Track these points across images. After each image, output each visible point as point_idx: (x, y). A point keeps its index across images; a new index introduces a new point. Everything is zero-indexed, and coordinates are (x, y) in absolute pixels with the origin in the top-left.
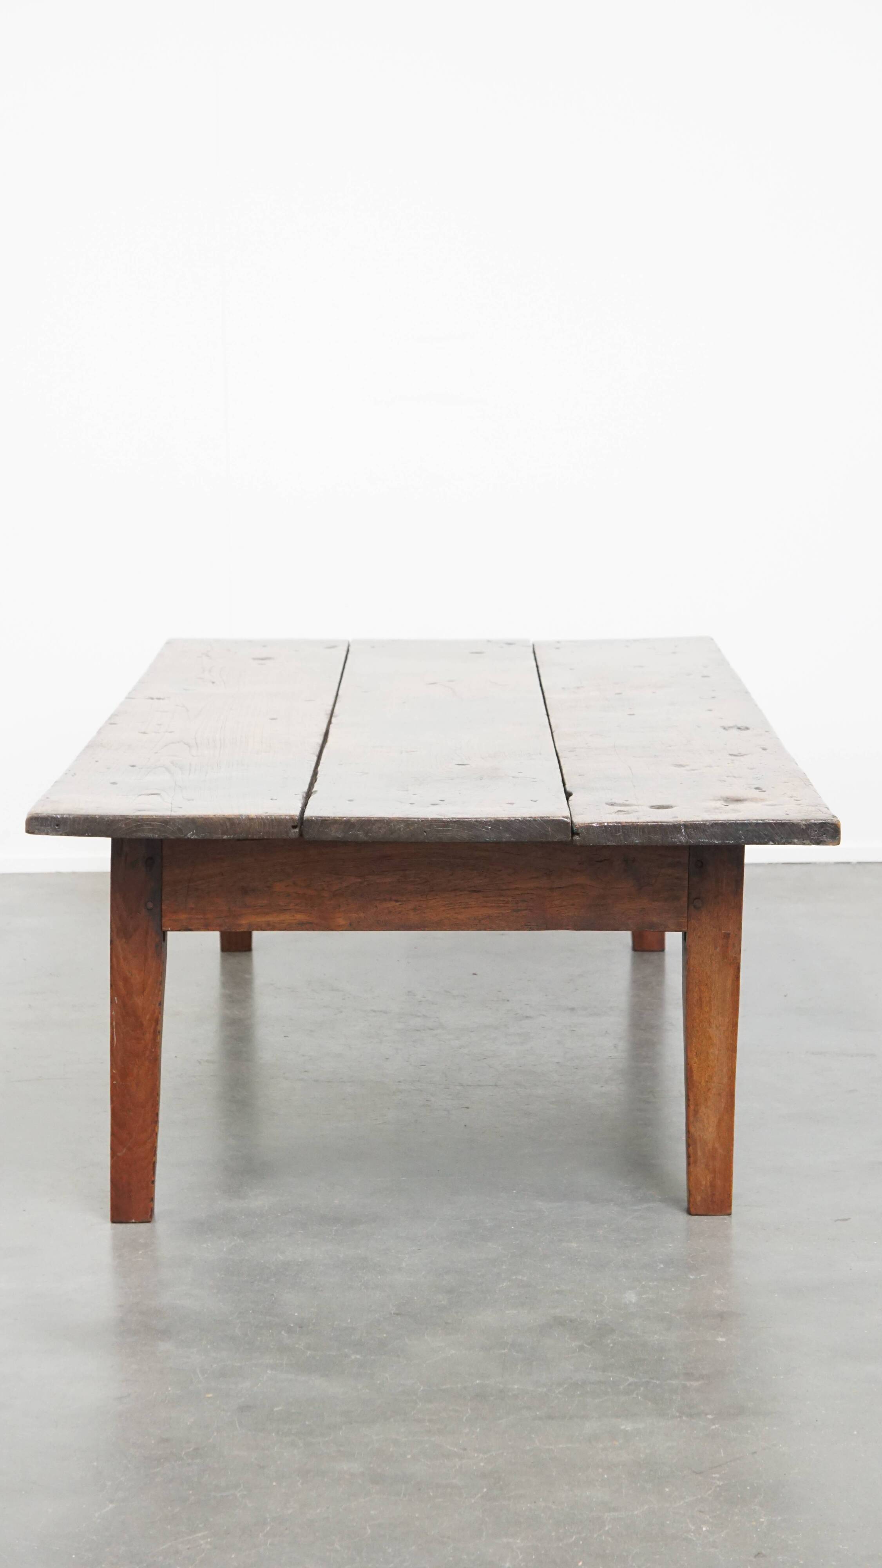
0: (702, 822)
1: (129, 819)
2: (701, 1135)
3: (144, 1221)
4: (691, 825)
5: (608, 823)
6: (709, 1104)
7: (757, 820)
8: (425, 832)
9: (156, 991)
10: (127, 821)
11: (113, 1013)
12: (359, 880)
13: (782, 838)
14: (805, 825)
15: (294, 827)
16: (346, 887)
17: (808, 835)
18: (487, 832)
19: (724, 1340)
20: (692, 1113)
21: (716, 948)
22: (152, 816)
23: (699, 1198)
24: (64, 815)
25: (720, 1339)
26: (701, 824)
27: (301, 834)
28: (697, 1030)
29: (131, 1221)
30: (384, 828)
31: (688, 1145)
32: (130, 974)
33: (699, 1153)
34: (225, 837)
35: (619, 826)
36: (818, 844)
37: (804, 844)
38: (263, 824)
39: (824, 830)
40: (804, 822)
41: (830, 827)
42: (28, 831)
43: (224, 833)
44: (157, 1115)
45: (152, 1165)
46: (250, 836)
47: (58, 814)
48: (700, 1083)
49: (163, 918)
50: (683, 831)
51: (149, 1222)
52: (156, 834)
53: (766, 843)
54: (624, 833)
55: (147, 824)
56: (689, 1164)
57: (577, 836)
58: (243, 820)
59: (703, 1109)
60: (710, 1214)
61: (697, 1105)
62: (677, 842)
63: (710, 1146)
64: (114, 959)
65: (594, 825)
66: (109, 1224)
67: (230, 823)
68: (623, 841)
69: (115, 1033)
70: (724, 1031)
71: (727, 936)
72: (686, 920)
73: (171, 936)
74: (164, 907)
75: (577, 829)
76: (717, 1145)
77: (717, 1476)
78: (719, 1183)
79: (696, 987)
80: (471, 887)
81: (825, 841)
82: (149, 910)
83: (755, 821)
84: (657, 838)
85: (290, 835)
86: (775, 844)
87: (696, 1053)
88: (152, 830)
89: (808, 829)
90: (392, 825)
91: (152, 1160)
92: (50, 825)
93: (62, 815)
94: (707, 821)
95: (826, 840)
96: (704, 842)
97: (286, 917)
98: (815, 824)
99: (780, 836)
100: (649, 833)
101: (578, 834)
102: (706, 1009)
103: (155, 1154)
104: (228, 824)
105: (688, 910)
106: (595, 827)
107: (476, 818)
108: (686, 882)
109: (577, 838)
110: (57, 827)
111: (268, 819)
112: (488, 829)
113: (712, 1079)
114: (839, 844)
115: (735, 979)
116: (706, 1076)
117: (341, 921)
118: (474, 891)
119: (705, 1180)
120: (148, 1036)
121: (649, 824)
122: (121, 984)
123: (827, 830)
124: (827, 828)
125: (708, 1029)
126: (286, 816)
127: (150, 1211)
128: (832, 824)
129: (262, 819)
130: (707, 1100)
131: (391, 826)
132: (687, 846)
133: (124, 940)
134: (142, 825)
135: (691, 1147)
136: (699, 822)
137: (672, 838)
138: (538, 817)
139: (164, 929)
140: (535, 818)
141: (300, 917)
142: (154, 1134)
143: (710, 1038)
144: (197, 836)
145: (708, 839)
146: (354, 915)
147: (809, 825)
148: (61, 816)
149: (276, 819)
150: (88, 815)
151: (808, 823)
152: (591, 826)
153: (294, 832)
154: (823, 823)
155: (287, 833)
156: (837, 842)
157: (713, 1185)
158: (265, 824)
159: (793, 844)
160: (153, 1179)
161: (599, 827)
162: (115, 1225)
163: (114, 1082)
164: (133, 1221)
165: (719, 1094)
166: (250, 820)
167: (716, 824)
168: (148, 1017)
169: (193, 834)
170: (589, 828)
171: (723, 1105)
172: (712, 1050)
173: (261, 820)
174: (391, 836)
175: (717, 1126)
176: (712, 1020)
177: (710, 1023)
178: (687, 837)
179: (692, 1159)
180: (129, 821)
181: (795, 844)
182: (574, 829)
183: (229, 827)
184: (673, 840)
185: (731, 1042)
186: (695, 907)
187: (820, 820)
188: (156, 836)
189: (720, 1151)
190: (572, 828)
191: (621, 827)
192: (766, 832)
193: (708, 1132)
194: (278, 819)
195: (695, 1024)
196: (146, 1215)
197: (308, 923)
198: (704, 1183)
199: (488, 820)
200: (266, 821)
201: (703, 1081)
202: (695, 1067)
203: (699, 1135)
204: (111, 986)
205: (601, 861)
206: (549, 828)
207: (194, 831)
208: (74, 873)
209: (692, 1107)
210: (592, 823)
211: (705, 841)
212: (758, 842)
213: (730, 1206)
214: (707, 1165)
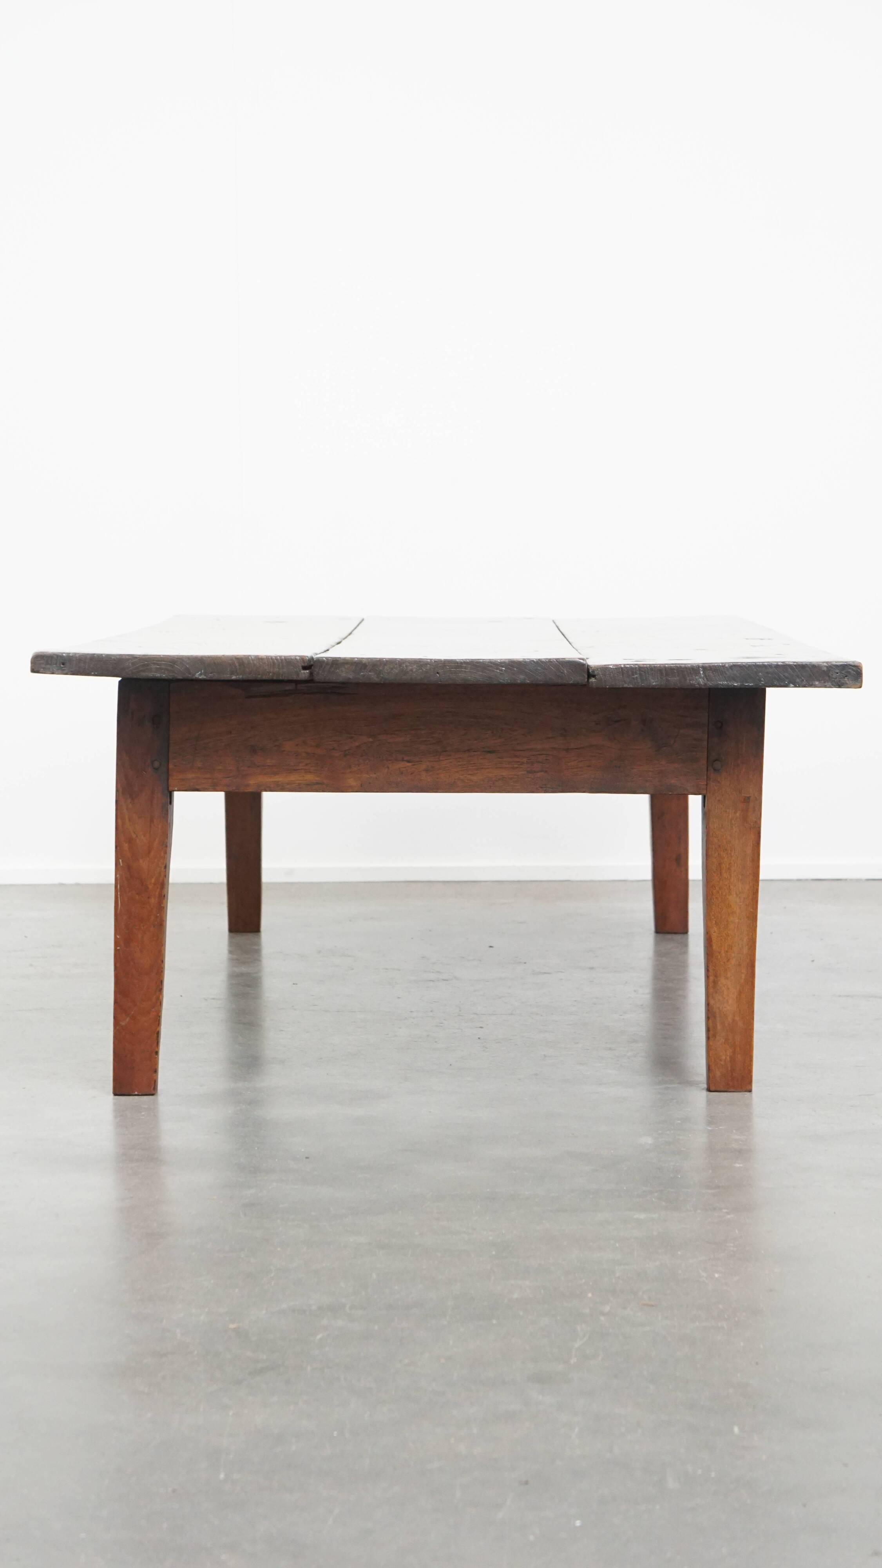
0: (721, 664)
1: (136, 658)
2: (721, 1007)
3: (147, 1093)
4: (710, 667)
5: (624, 665)
6: (729, 975)
7: (778, 662)
8: (438, 673)
9: (162, 854)
10: (134, 661)
11: (118, 876)
12: (371, 740)
13: (803, 680)
14: (827, 667)
15: (304, 668)
16: (357, 746)
17: (829, 676)
18: (501, 674)
19: (741, 1165)
20: (711, 985)
21: (735, 813)
22: (160, 655)
23: (718, 1073)
24: (70, 653)
25: (738, 1165)
26: (720, 666)
27: (311, 674)
28: (716, 898)
29: (134, 1094)
30: (396, 668)
31: (708, 1018)
32: (135, 836)
33: (719, 1027)
34: (234, 677)
35: (636, 668)
36: (840, 687)
37: (825, 687)
38: (272, 664)
39: (846, 672)
40: (825, 664)
41: (853, 670)
42: (33, 670)
43: (232, 673)
44: (162, 982)
45: (156, 1035)
46: (259, 676)
47: (64, 653)
48: (720, 953)
49: (170, 778)
50: (702, 672)
51: (153, 1095)
52: (164, 673)
53: (786, 686)
54: (641, 675)
55: (154, 664)
56: (708, 1038)
57: (594, 679)
58: (252, 660)
59: (722, 981)
60: (730, 1090)
61: (716, 976)
62: (695, 685)
63: (730, 1019)
64: (119, 821)
65: (611, 667)
66: (111, 1096)
67: (240, 662)
68: (640, 683)
69: (119, 896)
70: (744, 898)
71: (747, 800)
72: (706, 783)
73: (178, 796)
74: (171, 766)
75: (593, 671)
76: (737, 1018)
77: (732, 1245)
78: (739, 1057)
79: (715, 853)
80: (484, 748)
81: (847, 684)
82: (156, 769)
83: (776, 663)
84: (674, 681)
85: (300, 676)
86: (795, 686)
87: (716, 922)
88: (158, 670)
89: (830, 671)
90: (404, 665)
91: (156, 1029)
92: (56, 664)
93: (67, 653)
94: (726, 663)
95: (847, 682)
96: (722, 685)
97: (294, 777)
98: (837, 666)
99: (800, 678)
100: (667, 675)
101: (594, 676)
102: (725, 875)
103: (159, 1024)
104: (237, 664)
105: (707, 771)
106: (611, 668)
107: (490, 660)
108: (705, 743)
109: (593, 680)
110: (62, 666)
111: (277, 659)
112: (502, 670)
113: (731, 949)
114: (860, 687)
115: (756, 845)
116: (726, 946)
117: (352, 782)
118: (489, 752)
119: (725, 1055)
120: (153, 901)
121: (667, 665)
122: (126, 846)
123: (849, 672)
124: (850, 670)
125: (728, 897)
126: (296, 656)
127: (153, 1082)
128: (855, 666)
129: (272, 658)
130: (726, 970)
131: (403, 667)
132: (706, 688)
133: (129, 801)
134: (148, 665)
135: (710, 1021)
136: (718, 664)
137: (690, 680)
138: (553, 659)
139: (170, 789)
140: (550, 659)
141: (310, 777)
142: (159, 1004)
143: (729, 906)
144: (205, 676)
145: (727, 681)
146: (365, 776)
147: (830, 667)
148: (66, 655)
149: (285, 659)
150: (94, 654)
151: (829, 664)
152: (607, 668)
153: (304, 673)
154: (845, 665)
155: (298, 674)
156: (859, 684)
157: (733, 1060)
158: (274, 663)
159: (814, 687)
160: (157, 1050)
161: (616, 668)
162: (117, 1097)
163: (118, 948)
164: (136, 1093)
165: (740, 965)
166: (259, 659)
167: (734, 665)
168: (153, 881)
169: (201, 674)
170: (605, 669)
171: (743, 976)
172: (732, 919)
173: (271, 660)
174: (403, 677)
175: (737, 998)
176: (732, 887)
177: (730, 889)
178: (705, 680)
179: (711, 1032)
180: (136, 660)
181: (815, 686)
182: (590, 671)
183: (238, 667)
184: (691, 682)
185: (752, 910)
186: (715, 770)
187: (841, 662)
188: (164, 676)
189: (740, 1024)
190: (588, 670)
191: (638, 669)
192: (786, 674)
193: (729, 1005)
194: (288, 659)
195: (715, 891)
196: (150, 1089)
197: (317, 783)
198: (724, 1057)
199: (502, 661)
200: (276, 661)
201: (723, 951)
202: (714, 936)
203: (719, 1008)
204: (116, 847)
205: (617, 721)
206: (565, 670)
207: (203, 671)
208: (78, 885)
209: (711, 978)
210: (608, 665)
211: (723, 683)
212: (778, 684)
213: (750, 1082)
214: (727, 1040)
